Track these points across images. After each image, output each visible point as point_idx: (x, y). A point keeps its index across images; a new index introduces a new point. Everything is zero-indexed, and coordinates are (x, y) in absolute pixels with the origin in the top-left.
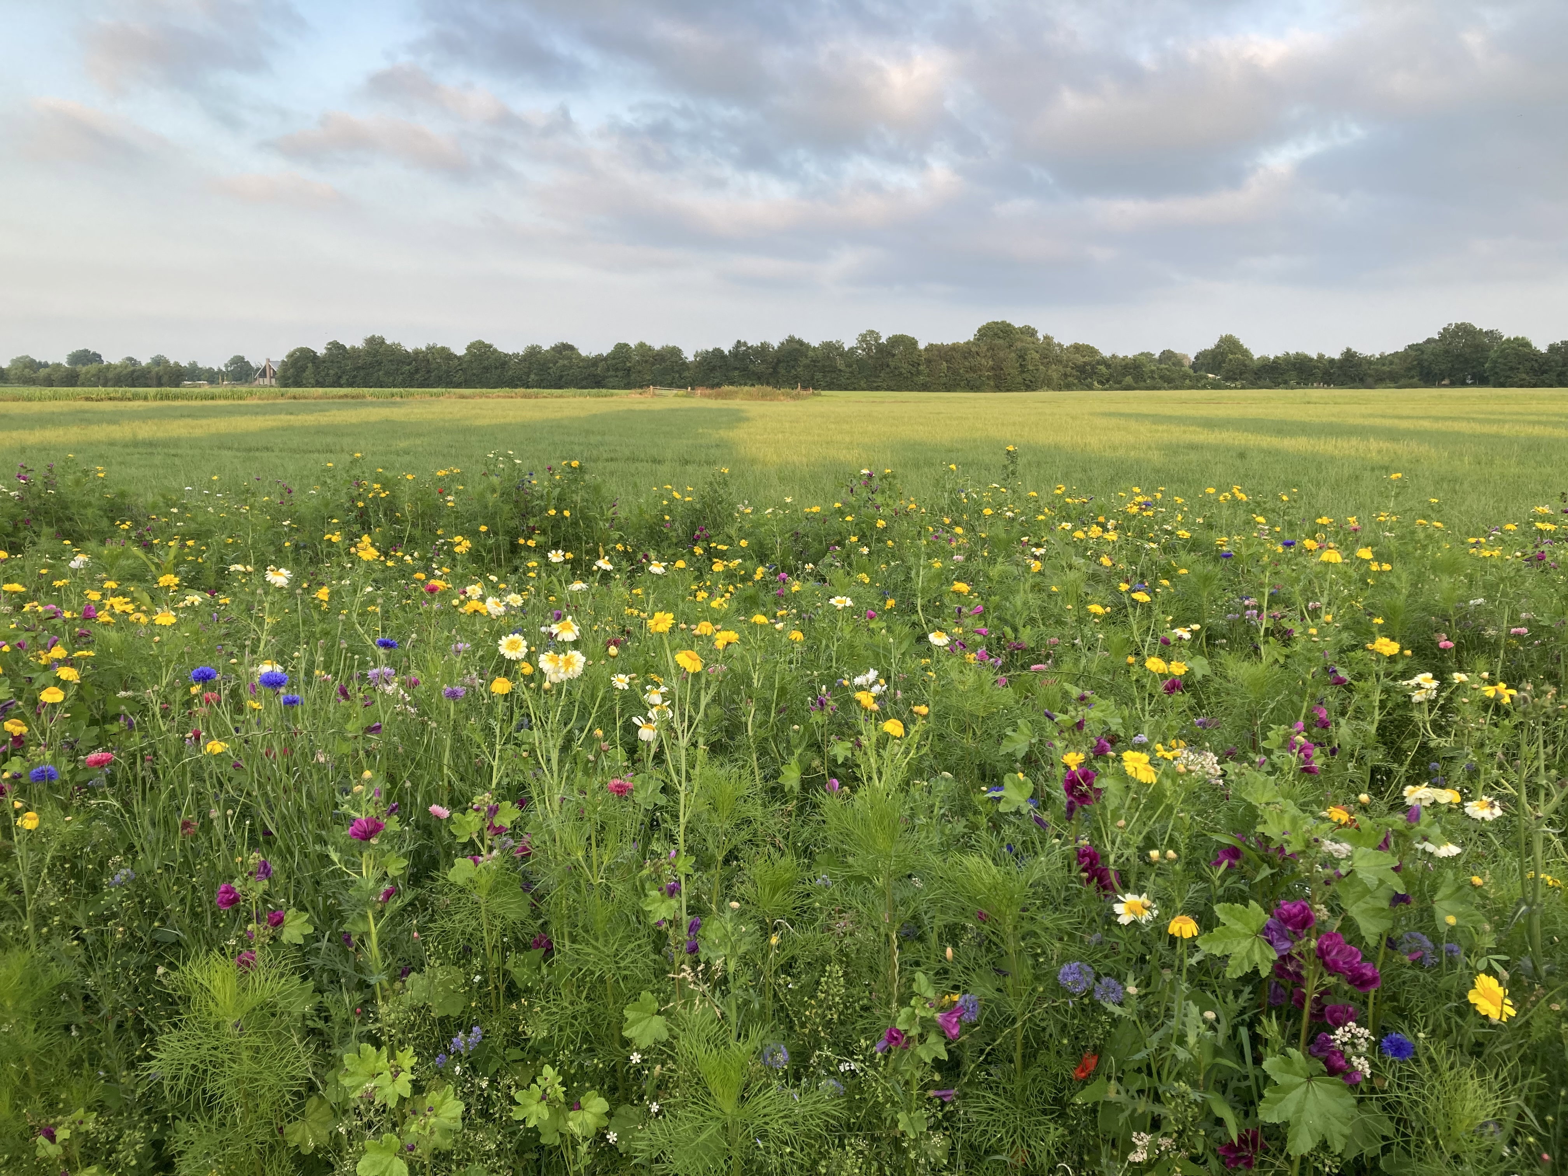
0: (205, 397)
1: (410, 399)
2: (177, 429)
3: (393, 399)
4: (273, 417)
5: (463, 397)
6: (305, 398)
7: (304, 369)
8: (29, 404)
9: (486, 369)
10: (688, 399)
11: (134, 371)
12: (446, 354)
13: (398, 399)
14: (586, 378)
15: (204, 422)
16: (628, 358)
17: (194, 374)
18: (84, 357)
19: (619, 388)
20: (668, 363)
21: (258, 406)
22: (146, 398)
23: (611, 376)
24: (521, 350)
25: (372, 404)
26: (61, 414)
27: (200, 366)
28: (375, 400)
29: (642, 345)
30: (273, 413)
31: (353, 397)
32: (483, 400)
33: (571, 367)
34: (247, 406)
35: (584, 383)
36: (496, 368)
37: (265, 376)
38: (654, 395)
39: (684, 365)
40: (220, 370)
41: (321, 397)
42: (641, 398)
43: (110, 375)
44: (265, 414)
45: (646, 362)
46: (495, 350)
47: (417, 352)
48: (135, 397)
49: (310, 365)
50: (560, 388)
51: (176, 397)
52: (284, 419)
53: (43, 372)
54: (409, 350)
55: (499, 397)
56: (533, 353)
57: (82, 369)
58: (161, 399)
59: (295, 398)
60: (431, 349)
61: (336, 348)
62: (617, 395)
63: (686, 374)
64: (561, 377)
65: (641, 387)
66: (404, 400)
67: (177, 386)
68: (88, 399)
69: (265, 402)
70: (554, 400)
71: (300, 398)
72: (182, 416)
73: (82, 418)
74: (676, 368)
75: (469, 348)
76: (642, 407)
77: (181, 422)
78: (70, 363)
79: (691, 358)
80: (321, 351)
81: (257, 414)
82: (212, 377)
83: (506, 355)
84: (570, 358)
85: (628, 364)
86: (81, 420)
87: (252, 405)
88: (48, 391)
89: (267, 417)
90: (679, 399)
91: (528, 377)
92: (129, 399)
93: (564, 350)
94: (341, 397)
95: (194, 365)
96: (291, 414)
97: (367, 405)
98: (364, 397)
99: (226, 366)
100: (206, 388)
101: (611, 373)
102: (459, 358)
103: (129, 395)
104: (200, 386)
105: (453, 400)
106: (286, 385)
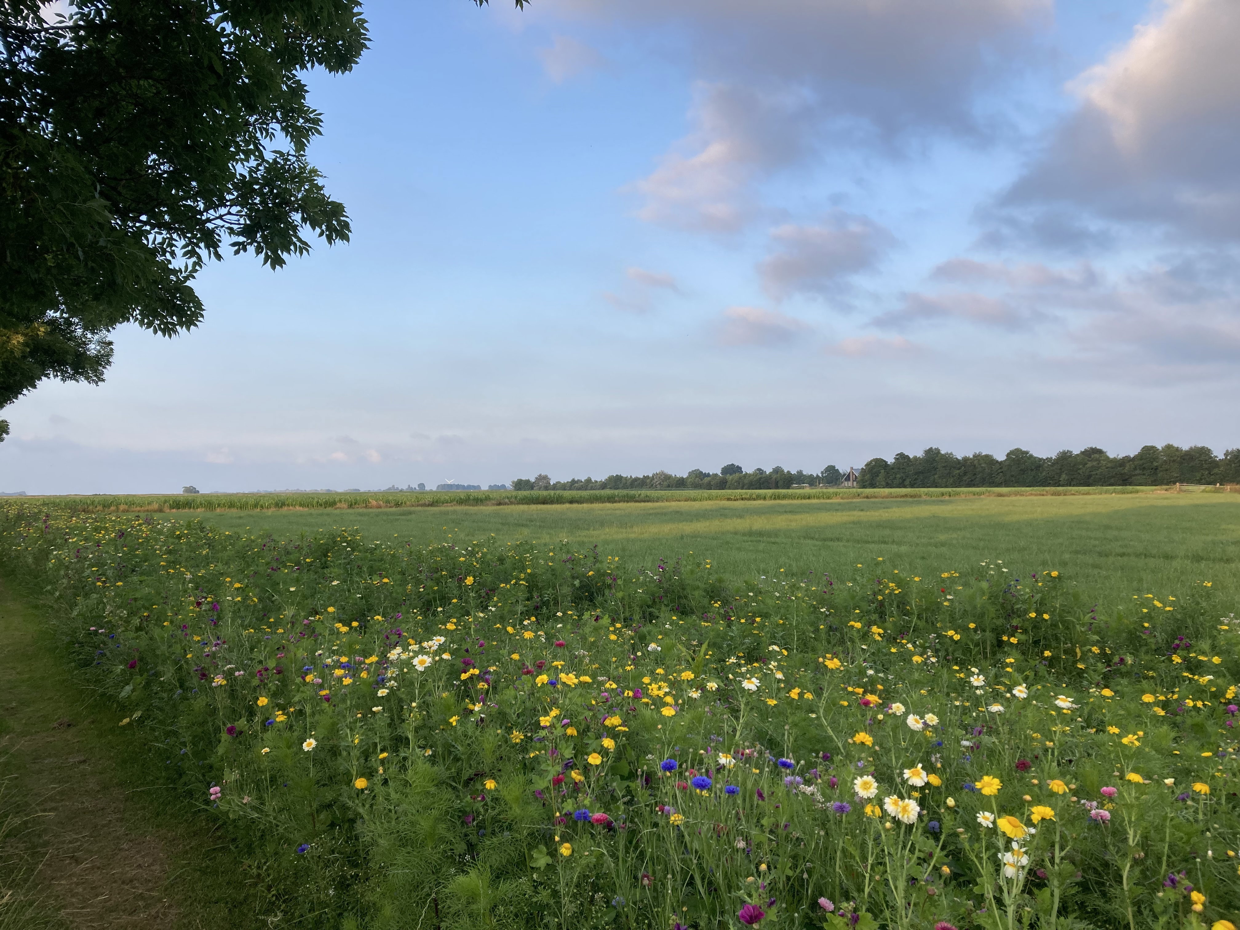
0: (804, 497)
1: (957, 498)
2: (780, 522)
3: (942, 498)
4: (848, 513)
5: (1000, 495)
6: (875, 497)
7: (877, 474)
8: (693, 503)
9: (1023, 471)
10: (1217, 495)
11: (761, 478)
12: (989, 460)
13: (947, 498)
14: (1113, 477)
15: (798, 517)
16: (1155, 459)
17: (799, 479)
18: (732, 469)
19: (1146, 484)
20: (1197, 462)
21: (840, 504)
22: (765, 498)
23: (1139, 474)
24: (1053, 455)
25: (926, 502)
26: (711, 511)
27: (804, 473)
28: (928, 498)
29: (1169, 447)
30: (850, 509)
31: (911, 497)
32: (1019, 498)
33: (1099, 468)
34: (831, 504)
35: (1112, 480)
36: (1032, 470)
37: (849, 480)
38: (1181, 491)
39: (1214, 463)
40: (818, 476)
41: (887, 497)
42: (1168, 494)
43: (746, 481)
44: (843, 510)
45: (1174, 461)
46: (1031, 456)
47: (966, 459)
48: (758, 497)
49: (883, 471)
50: (1088, 486)
51: (784, 497)
52: (856, 515)
53: (706, 480)
54: (960, 458)
55: (1031, 494)
56: (1065, 457)
57: (729, 477)
58: (775, 499)
59: (867, 497)
60: (977, 457)
61: (902, 458)
62: (1142, 491)
63: (1216, 471)
64: (1090, 476)
65: (1167, 484)
66: (952, 498)
67: (788, 488)
68: (729, 499)
69: (846, 501)
70: (1081, 497)
71: (871, 497)
72: (786, 512)
73: (722, 514)
74: (1206, 466)
75: (1008, 455)
76: (1165, 503)
77: (784, 517)
78: (722, 473)
79: (1221, 456)
80: (890, 460)
81: (837, 510)
82: (812, 481)
83: (1040, 460)
84: (1098, 460)
85: (1155, 464)
86: (721, 515)
87: (835, 503)
88: (706, 493)
89: (844, 513)
90: (1206, 495)
91: (1060, 477)
92: (754, 499)
93: (1094, 453)
94: (902, 496)
95: (800, 473)
96: (862, 510)
97: (919, 503)
98: (920, 496)
99: (822, 473)
100: (807, 490)
101: (1138, 472)
102: (1001, 463)
103: (754, 496)
104: (803, 488)
105: (992, 498)
106: (864, 487)
